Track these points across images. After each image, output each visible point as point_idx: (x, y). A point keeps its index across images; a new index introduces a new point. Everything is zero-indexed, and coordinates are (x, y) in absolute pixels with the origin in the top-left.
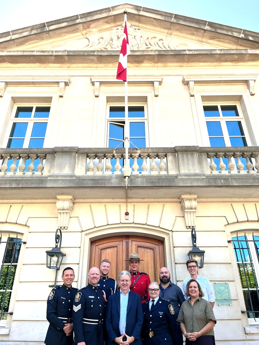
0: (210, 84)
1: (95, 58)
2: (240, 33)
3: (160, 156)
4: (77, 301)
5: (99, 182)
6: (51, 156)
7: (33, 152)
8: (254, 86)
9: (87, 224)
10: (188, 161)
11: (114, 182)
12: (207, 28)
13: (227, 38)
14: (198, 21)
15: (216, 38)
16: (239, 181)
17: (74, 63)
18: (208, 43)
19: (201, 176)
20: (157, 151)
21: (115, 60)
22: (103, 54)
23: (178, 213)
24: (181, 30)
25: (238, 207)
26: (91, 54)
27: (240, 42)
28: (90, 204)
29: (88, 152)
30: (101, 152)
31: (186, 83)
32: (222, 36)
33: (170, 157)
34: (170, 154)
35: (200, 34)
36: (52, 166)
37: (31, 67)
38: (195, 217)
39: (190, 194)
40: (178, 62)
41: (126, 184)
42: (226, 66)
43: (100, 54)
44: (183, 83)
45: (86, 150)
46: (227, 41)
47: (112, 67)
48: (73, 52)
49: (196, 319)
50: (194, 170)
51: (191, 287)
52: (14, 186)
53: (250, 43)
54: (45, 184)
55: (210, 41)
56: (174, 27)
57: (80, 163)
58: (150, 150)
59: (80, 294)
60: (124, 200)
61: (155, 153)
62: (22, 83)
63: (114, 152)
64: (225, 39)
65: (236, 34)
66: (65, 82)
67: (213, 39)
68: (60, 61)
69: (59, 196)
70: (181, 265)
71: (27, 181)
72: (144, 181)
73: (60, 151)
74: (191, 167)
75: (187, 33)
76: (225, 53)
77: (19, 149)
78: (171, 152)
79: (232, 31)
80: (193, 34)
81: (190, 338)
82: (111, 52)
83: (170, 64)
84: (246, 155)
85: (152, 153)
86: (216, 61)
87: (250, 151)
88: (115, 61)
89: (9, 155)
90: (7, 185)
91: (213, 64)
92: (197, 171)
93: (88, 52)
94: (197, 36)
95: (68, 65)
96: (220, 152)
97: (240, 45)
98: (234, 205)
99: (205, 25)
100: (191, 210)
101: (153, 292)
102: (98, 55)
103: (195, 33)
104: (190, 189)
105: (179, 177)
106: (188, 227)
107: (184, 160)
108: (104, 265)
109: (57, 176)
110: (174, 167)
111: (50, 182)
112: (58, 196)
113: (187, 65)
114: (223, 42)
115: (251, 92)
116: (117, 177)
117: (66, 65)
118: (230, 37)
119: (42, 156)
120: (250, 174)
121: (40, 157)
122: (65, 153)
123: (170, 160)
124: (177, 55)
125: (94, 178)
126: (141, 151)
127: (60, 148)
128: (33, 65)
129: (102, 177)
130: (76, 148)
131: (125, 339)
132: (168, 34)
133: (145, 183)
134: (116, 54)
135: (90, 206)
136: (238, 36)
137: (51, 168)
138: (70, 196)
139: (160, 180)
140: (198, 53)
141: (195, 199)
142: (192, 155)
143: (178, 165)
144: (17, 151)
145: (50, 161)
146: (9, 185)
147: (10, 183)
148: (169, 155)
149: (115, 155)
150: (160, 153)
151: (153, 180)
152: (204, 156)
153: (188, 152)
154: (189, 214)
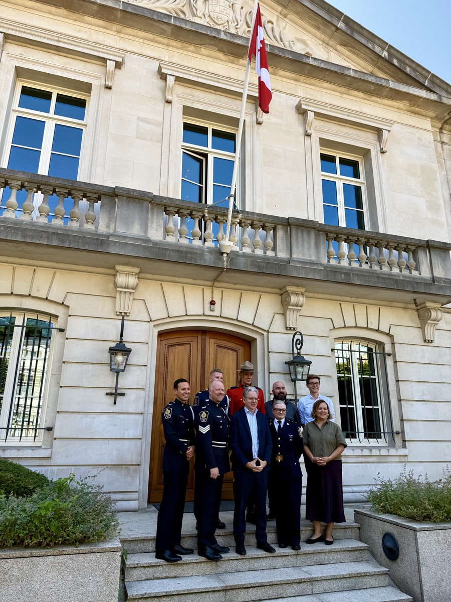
0: (332, 121)
1: (168, 29)
2: (383, 49)
3: (267, 228)
4: (204, 421)
5: (188, 256)
6: (108, 199)
7: (79, 188)
8: (387, 140)
9: (158, 312)
10: (303, 241)
11: (209, 259)
12: (341, 25)
13: (365, 52)
14: (330, 8)
15: (349, 46)
16: (361, 278)
17: (130, 27)
18: (336, 50)
19: (318, 266)
20: (264, 221)
21: (201, 41)
22: (183, 26)
23: (277, 308)
24: (302, 15)
25: (347, 308)
26: (165, 20)
27: (380, 62)
28: (160, 282)
29: (167, 204)
30: (187, 208)
31: (302, 112)
32: (359, 46)
33: (280, 231)
34: (280, 226)
35: (328, 31)
36: (111, 218)
37: (50, 13)
38: (298, 316)
39: (298, 286)
40: (293, 72)
41: (225, 263)
42: (355, 96)
43: (179, 25)
44: (298, 110)
45: (165, 201)
46: (363, 56)
47: (193, 52)
48: (132, 6)
49: (327, 443)
50: (310, 256)
51: (321, 409)
52: (55, 243)
53: (392, 68)
54: (107, 248)
55: (339, 48)
56: (292, 6)
57: (155, 221)
58: (256, 217)
59: (206, 413)
60: (209, 283)
61: (261, 223)
62: (35, 43)
63: (206, 211)
64: (361, 52)
65: (377, 49)
66: (117, 62)
67: (344, 45)
68: (106, 16)
69: (120, 266)
70: (276, 375)
71: (77, 238)
72: (249, 264)
73: (125, 195)
74: (306, 251)
75: (309, 23)
76: (360, 77)
77: (54, 180)
78: (282, 225)
79: (373, 43)
80: (318, 28)
81: (318, 463)
82: (197, 26)
83: (281, 72)
84: (370, 244)
85: (257, 222)
86: (344, 86)
87: (376, 238)
88: (201, 43)
89: (36, 185)
90: (44, 240)
91: (339, 89)
92: (313, 258)
93: (159, 14)
94: (323, 33)
95: (119, 27)
96: (342, 234)
97: (379, 68)
98: (343, 305)
99: (339, 19)
100: (296, 308)
101: (281, 412)
102: (176, 26)
103: (322, 27)
104: (299, 281)
105: (291, 264)
106: (289, 328)
107: (298, 239)
108: (217, 376)
109: (125, 237)
110: (285, 247)
111: (114, 245)
112: (118, 266)
113: (305, 81)
114: (357, 55)
115: (382, 148)
116: (211, 251)
117: (116, 27)
118: (369, 52)
119: (93, 198)
120: (373, 270)
121: (91, 198)
122: (132, 200)
123: (280, 236)
124: (296, 61)
125: (178, 249)
126: (243, 217)
127: (124, 190)
128: (53, 9)
129: (190, 248)
130: (151, 195)
131: (258, 464)
132: (280, 13)
133: (249, 267)
134: (206, 33)
135: (161, 285)
136: (380, 54)
137: (110, 220)
138: (136, 268)
139: (269, 265)
140: (326, 67)
141: (302, 294)
142: (309, 233)
143: (289, 245)
144: (51, 181)
145: (107, 209)
146: (46, 240)
147: (48, 238)
148: (279, 229)
149: (207, 215)
150: (268, 224)
151: (260, 264)
152: (322, 237)
153: (304, 229)
154: (292, 312)
